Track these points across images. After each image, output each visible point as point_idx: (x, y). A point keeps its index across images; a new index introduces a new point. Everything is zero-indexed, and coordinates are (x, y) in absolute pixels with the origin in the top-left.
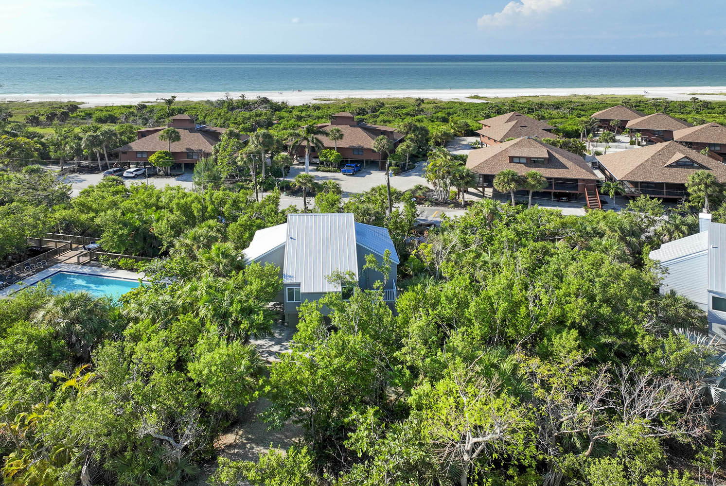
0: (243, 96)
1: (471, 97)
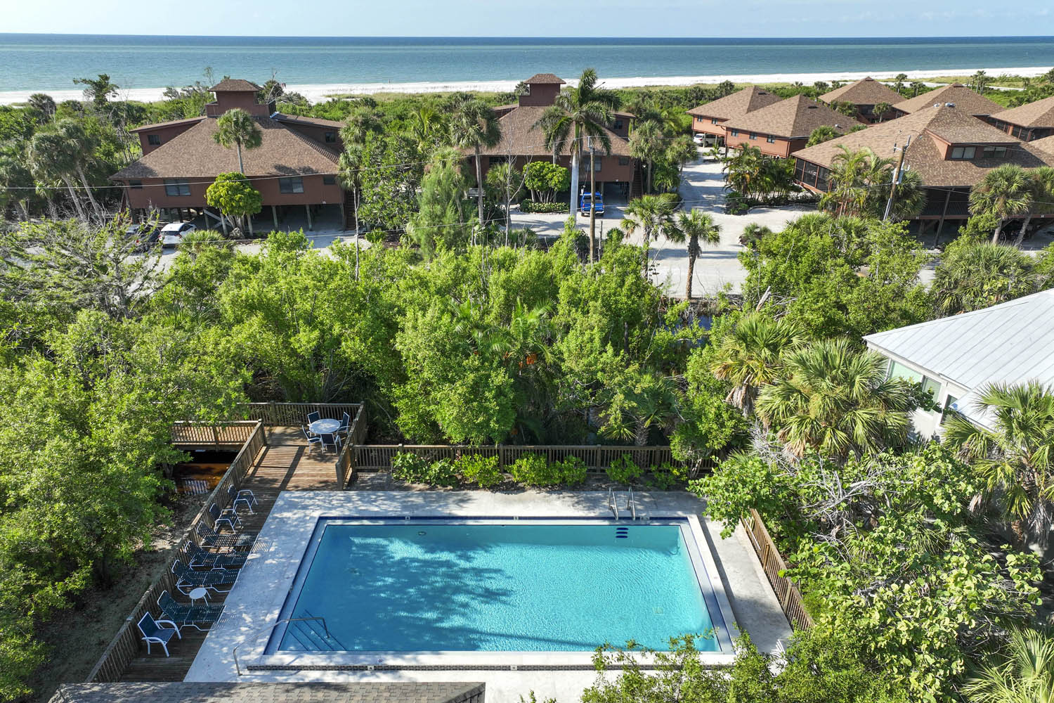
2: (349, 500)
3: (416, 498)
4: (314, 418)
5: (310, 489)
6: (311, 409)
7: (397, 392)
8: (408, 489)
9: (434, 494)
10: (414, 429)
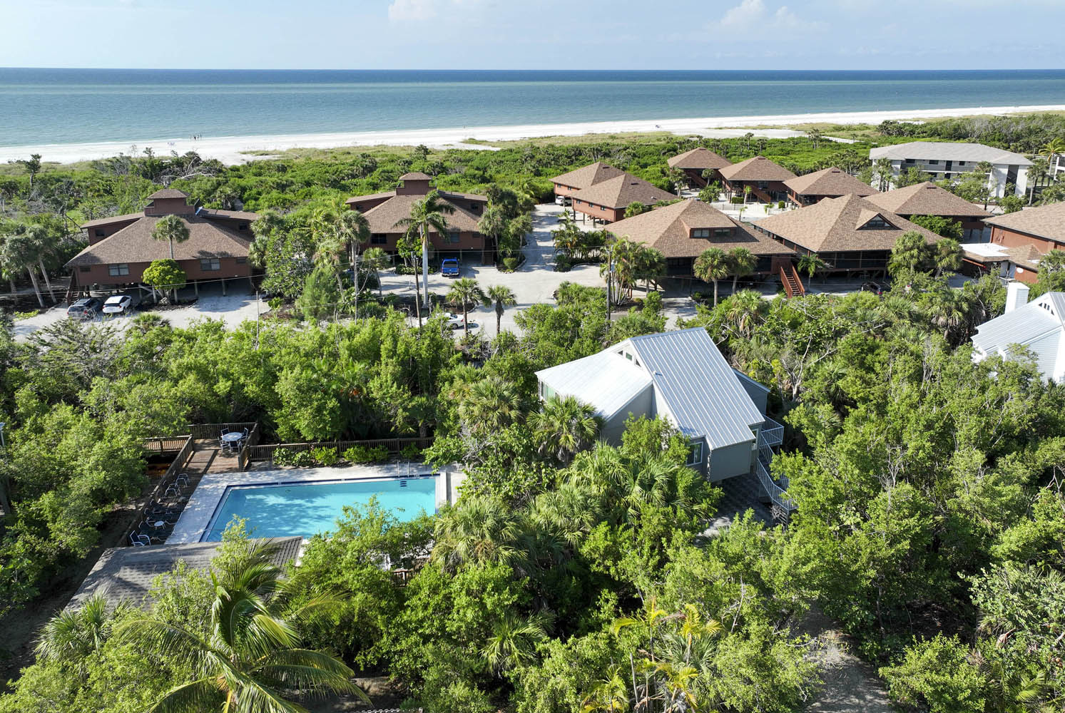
0: (148, 151)
1: (465, 142)
2: (243, 477)
3: (286, 473)
4: (225, 433)
5: (221, 472)
6: (224, 427)
7: (277, 414)
8: (281, 469)
9: (295, 471)
10: (287, 435)
